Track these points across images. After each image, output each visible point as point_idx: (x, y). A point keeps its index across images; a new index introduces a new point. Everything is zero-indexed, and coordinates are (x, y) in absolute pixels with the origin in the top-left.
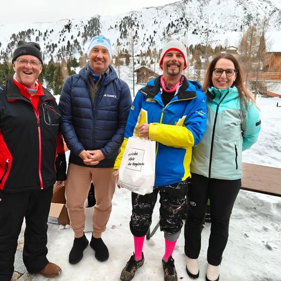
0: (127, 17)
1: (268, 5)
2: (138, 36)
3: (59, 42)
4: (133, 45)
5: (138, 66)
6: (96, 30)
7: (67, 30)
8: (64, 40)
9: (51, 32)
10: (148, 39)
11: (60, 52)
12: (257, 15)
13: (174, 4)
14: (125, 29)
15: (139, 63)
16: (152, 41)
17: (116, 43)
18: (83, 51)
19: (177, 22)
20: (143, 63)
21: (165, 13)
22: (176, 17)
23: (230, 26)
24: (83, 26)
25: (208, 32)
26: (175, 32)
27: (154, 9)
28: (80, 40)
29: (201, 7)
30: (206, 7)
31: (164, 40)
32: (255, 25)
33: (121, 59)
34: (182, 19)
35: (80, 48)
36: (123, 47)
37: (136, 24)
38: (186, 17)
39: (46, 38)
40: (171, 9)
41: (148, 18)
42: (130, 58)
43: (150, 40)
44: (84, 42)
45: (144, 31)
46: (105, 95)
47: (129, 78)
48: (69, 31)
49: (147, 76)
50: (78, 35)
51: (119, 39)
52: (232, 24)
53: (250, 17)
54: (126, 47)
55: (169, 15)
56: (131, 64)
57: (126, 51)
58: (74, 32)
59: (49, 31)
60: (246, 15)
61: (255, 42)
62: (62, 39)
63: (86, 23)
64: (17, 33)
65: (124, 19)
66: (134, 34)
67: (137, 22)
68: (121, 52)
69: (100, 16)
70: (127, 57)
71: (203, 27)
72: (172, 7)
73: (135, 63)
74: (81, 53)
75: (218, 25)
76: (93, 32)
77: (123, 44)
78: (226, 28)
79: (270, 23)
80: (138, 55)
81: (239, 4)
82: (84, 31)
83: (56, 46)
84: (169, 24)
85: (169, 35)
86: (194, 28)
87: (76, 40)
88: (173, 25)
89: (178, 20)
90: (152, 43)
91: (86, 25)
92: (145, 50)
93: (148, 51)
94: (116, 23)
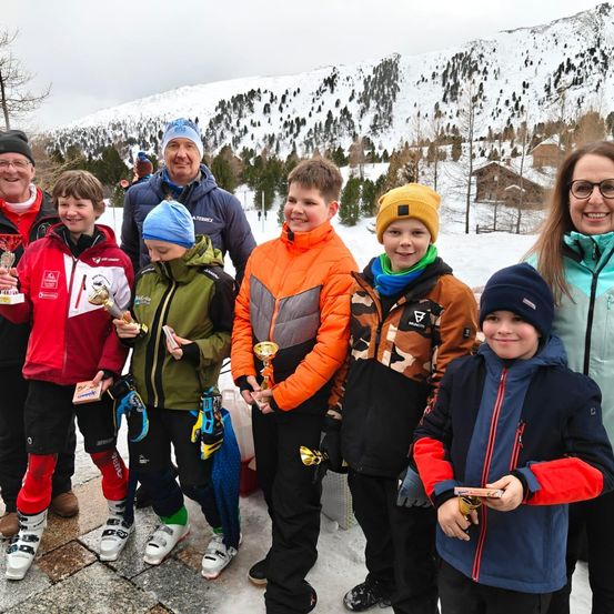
0: (462, 55)
2: (484, 94)
3: (310, 115)
4: (472, 116)
5: (480, 163)
6: (389, 85)
7: (328, 88)
8: (320, 109)
9: (295, 94)
10: (507, 102)
11: (311, 136)
13: (576, 17)
14: (455, 80)
15: (483, 155)
16: (517, 105)
17: (432, 113)
18: (357, 130)
19: (581, 59)
20: (494, 155)
21: (552, 39)
22: (577, 47)
24: (363, 79)
26: (575, 82)
27: (526, 33)
28: (354, 108)
31: (547, 103)
33: (442, 148)
34: (592, 51)
35: (352, 126)
36: (448, 120)
37: (481, 68)
38: (602, 47)
39: (284, 106)
40: (566, 30)
41: (510, 53)
42: (463, 144)
43: (512, 104)
44: (363, 112)
45: (500, 84)
47: (458, 189)
48: (332, 92)
49: (504, 185)
50: (351, 99)
51: (441, 103)
54: (455, 122)
55: (561, 45)
56: (465, 159)
57: (455, 130)
58: (342, 91)
59: (291, 92)
62: (316, 109)
63: (369, 72)
64: (228, 99)
65: (453, 59)
66: (475, 92)
67: (484, 65)
68: (443, 133)
69: (399, 56)
70: (457, 142)
72: (570, 25)
73: (473, 156)
74: (355, 136)
76: (383, 91)
77: (449, 114)
80: (482, 139)
82: (362, 90)
83: (301, 122)
84: (562, 66)
85: (559, 91)
87: (346, 108)
88: (571, 67)
89: (582, 55)
90: (519, 109)
91: (369, 77)
92: (499, 126)
93: (506, 128)
94: (434, 70)
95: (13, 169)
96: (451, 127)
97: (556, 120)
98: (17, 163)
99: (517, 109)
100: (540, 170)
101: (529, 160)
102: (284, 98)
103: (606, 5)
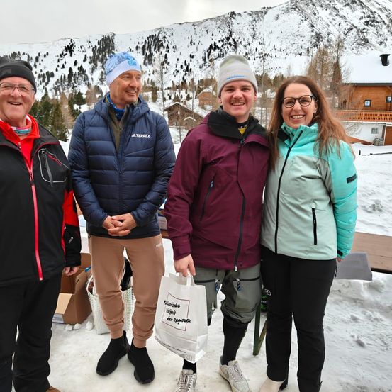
0: (153, 36)
1: (342, 21)
2: (168, 61)
3: (57, 70)
4: (161, 73)
5: (169, 103)
6: (109, 53)
7: (68, 53)
8: (63, 67)
9: (45, 56)
10: (182, 66)
11: (59, 84)
12: (329, 34)
13: (217, 19)
14: (150, 51)
15: (170, 98)
16: (187, 68)
18: (90, 81)
19: (222, 43)
20: (176, 99)
21: (205, 30)
22: (220, 35)
23: (293, 48)
24: (91, 48)
25: (264, 56)
26: (220, 56)
27: (191, 25)
28: (87, 67)
29: (254, 23)
30: (261, 23)
31: (204, 67)
32: (326, 47)
33: (146, 94)
34: (228, 39)
35: (86, 79)
36: (148, 77)
37: (165, 45)
38: (233, 37)
39: (37, 64)
40: (213, 26)
41: (182, 36)
42: (158, 92)
43: (185, 67)
44: (93, 70)
45: (177, 53)
46: (134, 135)
48: (71, 55)
49: (183, 116)
50: (84, 61)
51: (143, 66)
52: (295, 46)
53: (318, 37)
54: (154, 78)
55: (210, 34)
56: (160, 100)
57: (153, 83)
58: (78, 55)
59: (42, 54)
60: (314, 34)
61: (328, 69)
62: (61, 66)
63: (95, 43)
65: (148, 38)
66: (163, 59)
68: (145, 84)
69: (114, 35)
70: (154, 90)
71: (257, 49)
72: (214, 23)
73: (165, 99)
74: (89, 85)
75: (277, 47)
76: (105, 56)
77: (148, 72)
78: (288, 51)
79: (345, 45)
80: (169, 88)
81: (304, 19)
82: (92, 55)
83: (52, 75)
84: (211, 46)
85: (211, 61)
86: (245, 51)
87: (81, 66)
88: (216, 47)
89: (223, 41)
90: (188, 71)
91: (96, 47)
92: (178, 80)
93: (182, 83)
94: (137, 44)
95: (17, 92)
96: (150, 81)
97: (210, 77)
98: (22, 88)
99: (187, 70)
100: (203, 108)
101: (197, 102)
102: (37, 58)
103: (233, 13)
